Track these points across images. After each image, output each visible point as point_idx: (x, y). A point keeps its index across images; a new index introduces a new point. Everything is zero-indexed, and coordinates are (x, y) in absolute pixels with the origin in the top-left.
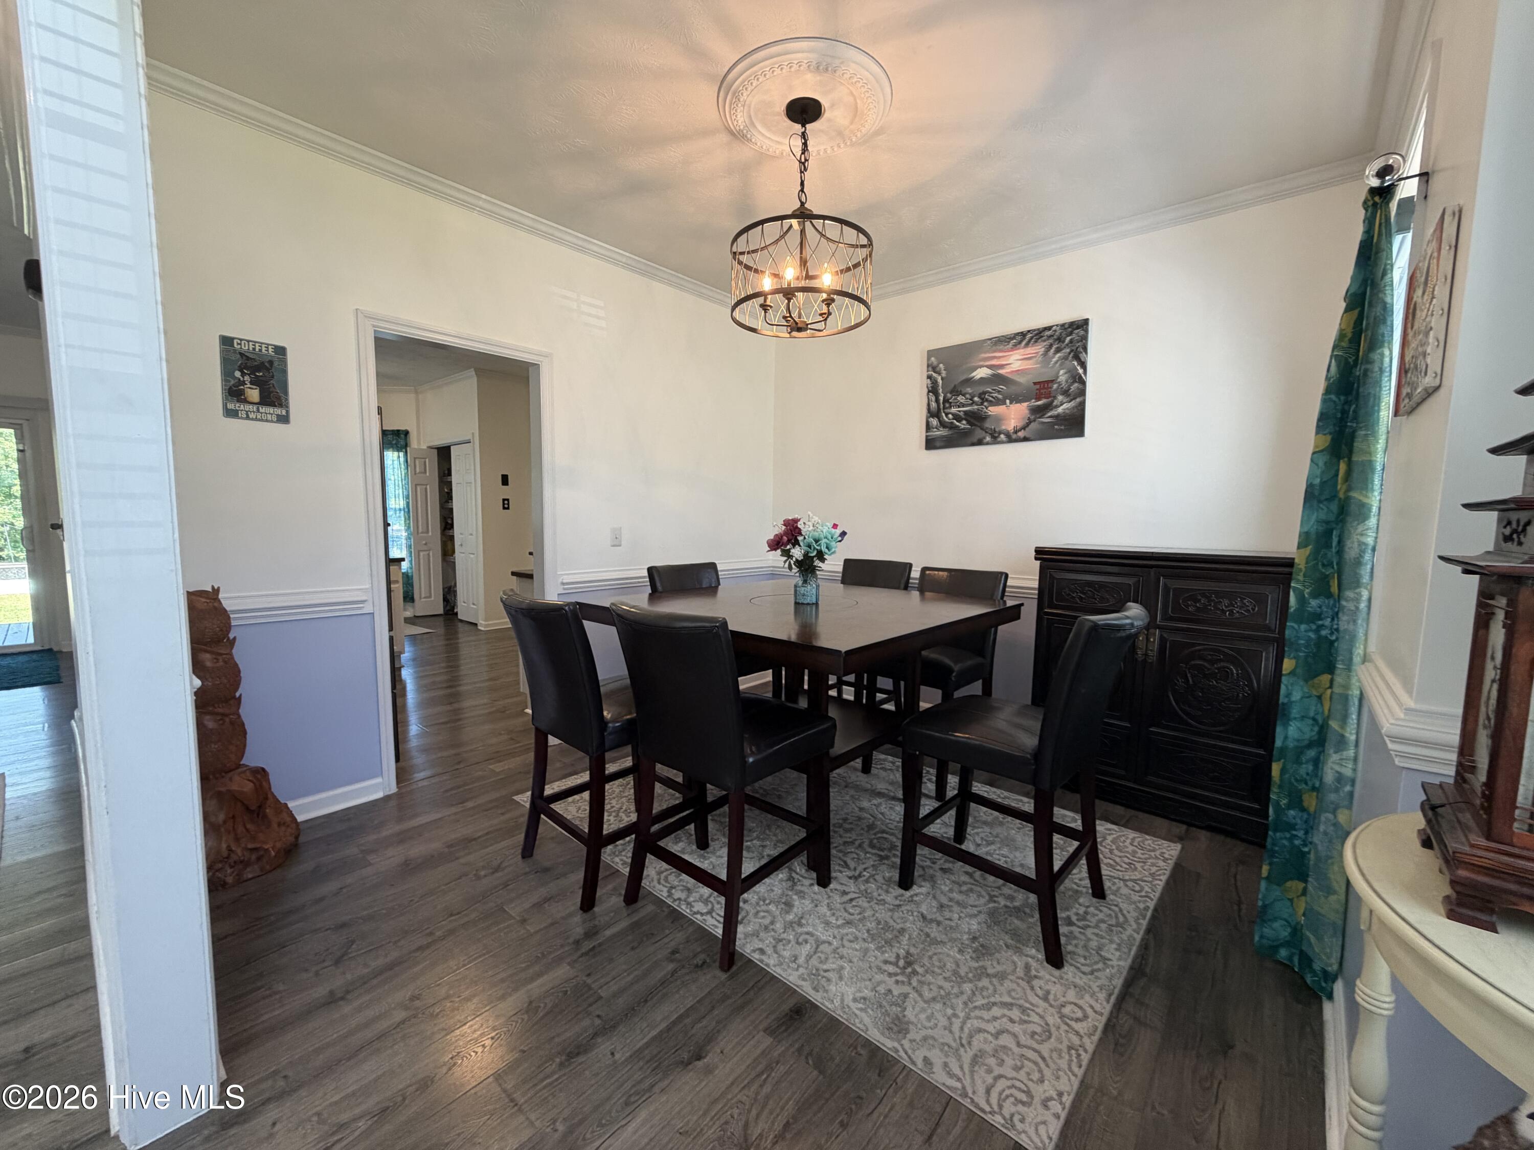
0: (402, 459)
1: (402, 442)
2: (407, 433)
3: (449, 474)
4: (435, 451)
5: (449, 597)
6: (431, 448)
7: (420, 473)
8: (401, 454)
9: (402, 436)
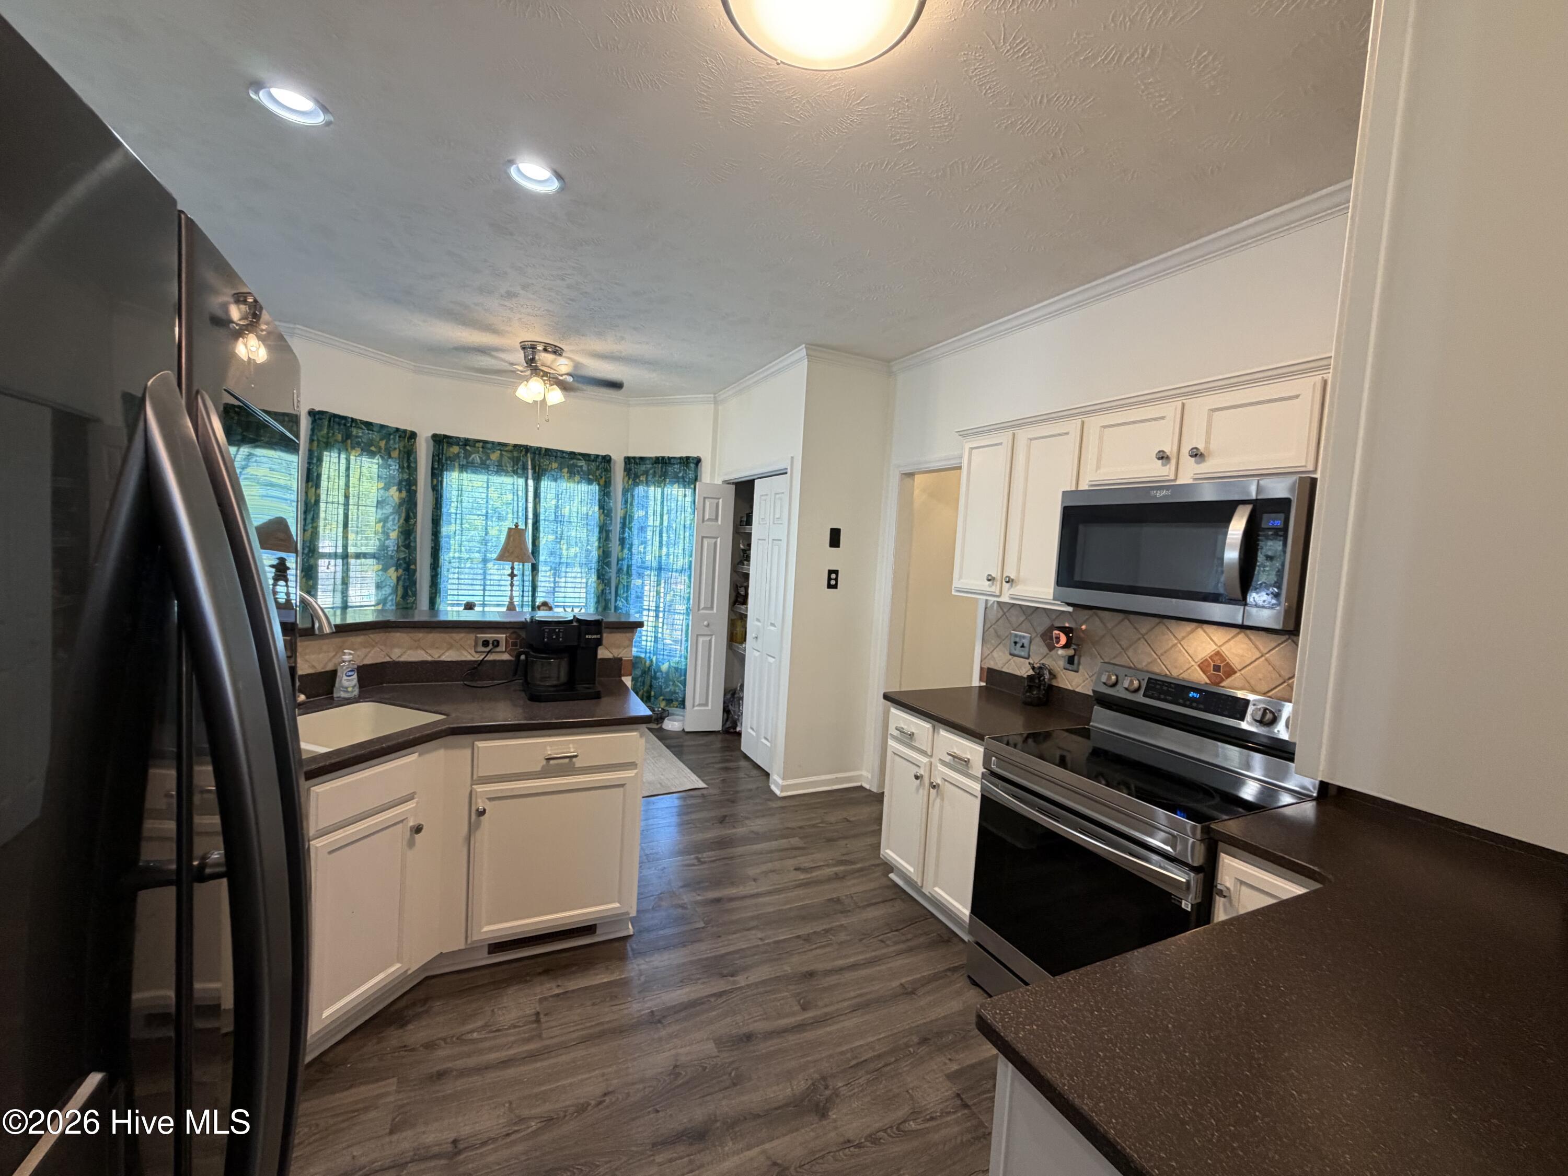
0: (689, 499)
1: (691, 475)
2: (698, 461)
3: (749, 522)
4: (733, 487)
5: (731, 707)
6: (727, 482)
7: (709, 520)
8: (689, 492)
9: (692, 465)
